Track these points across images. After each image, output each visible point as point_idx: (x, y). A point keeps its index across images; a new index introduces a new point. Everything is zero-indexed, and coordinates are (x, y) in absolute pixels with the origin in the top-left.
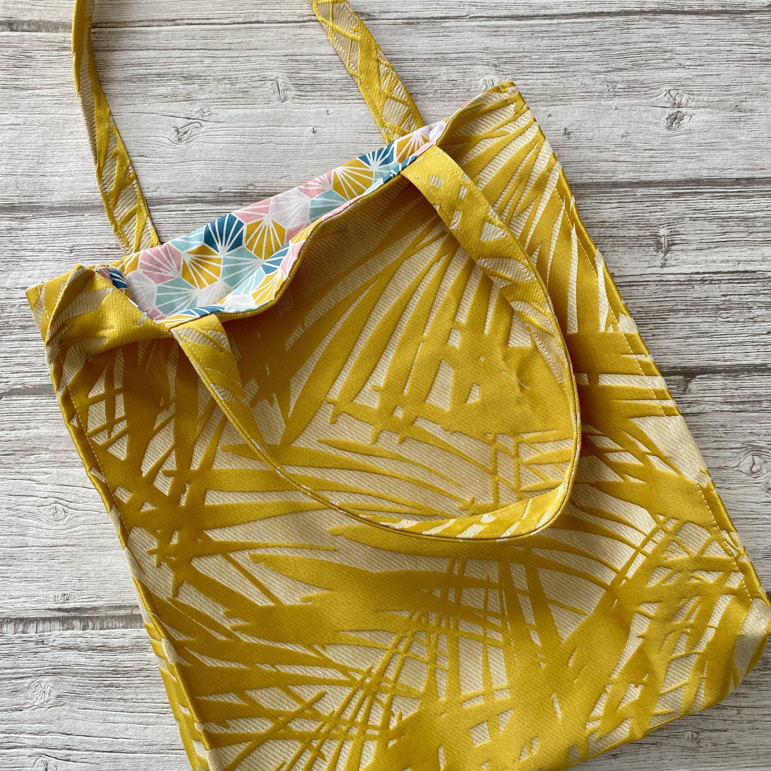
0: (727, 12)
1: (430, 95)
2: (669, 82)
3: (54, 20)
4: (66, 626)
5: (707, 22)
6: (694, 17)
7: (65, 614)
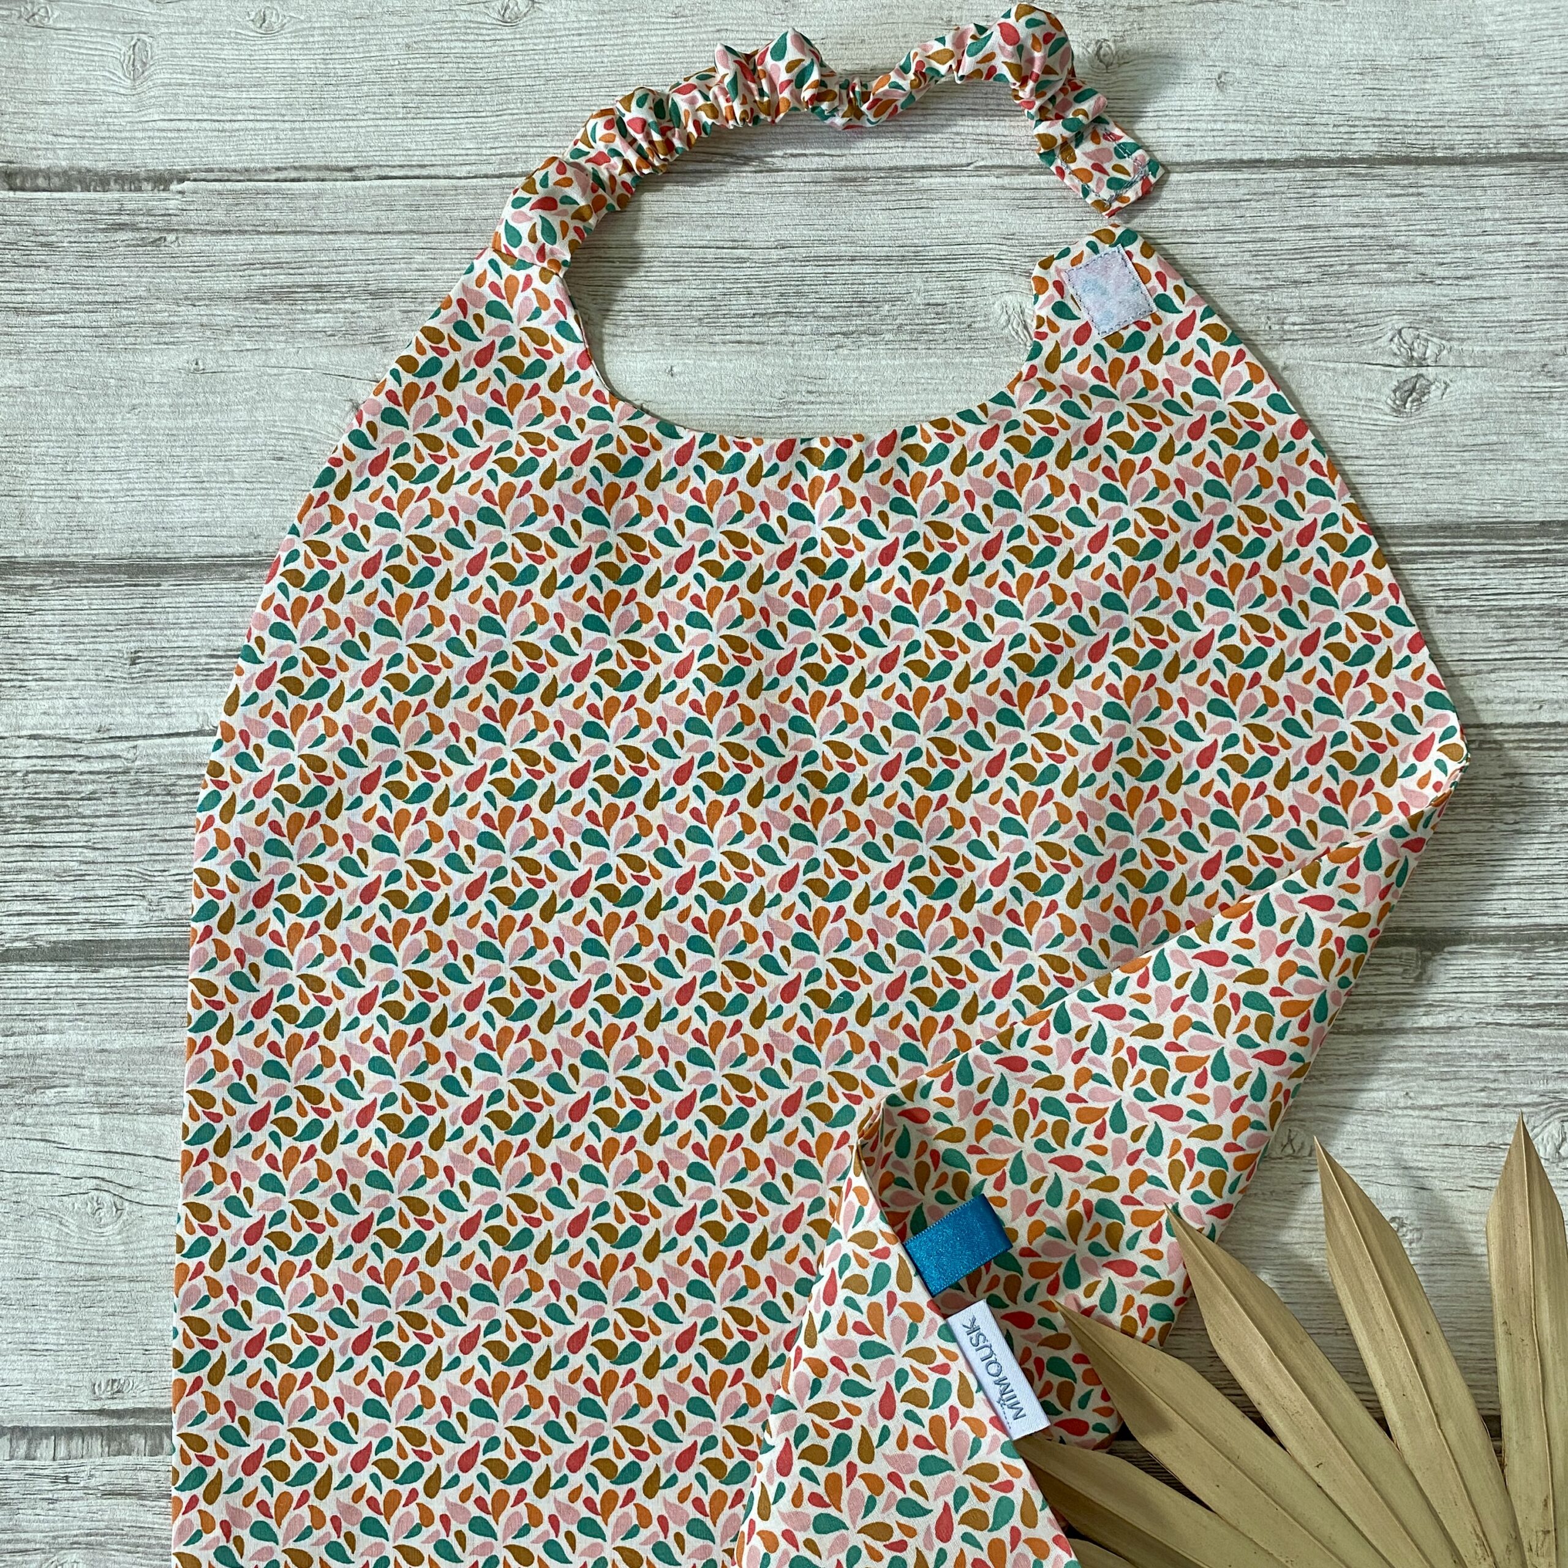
0: (1530, 158)
1: (889, 337)
2: (1400, 312)
3: (101, 166)
4: (114, 1446)
5: (1485, 181)
6: (1457, 170)
7: (115, 1422)
